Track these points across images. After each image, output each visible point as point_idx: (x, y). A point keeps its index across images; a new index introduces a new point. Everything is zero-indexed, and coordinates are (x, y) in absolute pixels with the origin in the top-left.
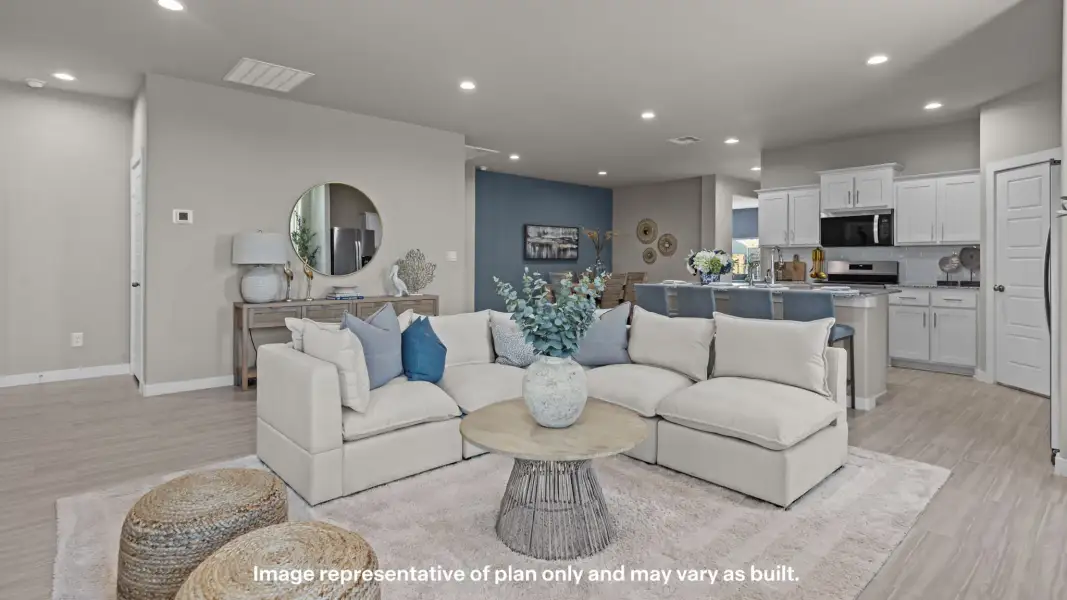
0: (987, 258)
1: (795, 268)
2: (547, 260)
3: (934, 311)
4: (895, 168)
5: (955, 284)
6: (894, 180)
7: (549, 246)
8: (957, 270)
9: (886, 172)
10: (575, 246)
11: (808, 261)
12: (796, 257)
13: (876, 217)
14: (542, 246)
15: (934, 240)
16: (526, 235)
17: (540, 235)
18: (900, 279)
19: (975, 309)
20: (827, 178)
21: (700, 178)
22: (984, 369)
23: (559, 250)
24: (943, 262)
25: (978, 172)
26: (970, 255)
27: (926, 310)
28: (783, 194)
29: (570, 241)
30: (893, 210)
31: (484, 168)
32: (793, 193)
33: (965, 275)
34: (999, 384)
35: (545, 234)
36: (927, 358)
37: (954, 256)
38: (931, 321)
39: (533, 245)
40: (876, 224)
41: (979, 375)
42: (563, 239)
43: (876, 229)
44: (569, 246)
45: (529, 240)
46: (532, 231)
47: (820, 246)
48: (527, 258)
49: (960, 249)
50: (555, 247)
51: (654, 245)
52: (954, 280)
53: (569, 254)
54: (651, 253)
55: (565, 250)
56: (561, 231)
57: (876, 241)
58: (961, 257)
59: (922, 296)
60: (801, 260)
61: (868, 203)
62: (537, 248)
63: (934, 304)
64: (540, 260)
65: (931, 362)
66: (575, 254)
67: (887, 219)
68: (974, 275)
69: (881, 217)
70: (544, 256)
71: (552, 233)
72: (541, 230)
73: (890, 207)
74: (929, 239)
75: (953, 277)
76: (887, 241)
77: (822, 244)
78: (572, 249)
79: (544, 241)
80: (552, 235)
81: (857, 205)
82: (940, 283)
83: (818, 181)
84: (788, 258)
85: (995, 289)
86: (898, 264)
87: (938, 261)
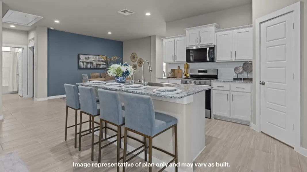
0: (256, 67)
1: (178, 72)
2: (90, 68)
3: (232, 93)
4: (216, 26)
5: (241, 79)
6: (216, 32)
7: (91, 63)
8: (241, 73)
9: (212, 28)
10: (105, 63)
11: (183, 68)
12: (179, 67)
13: (208, 49)
14: (88, 63)
15: (232, 59)
16: (79, 58)
17: (86, 58)
18: (218, 77)
19: (250, 93)
20: (188, 31)
21: (150, 37)
22: (255, 123)
23: (97, 65)
24: (236, 69)
25: (252, 26)
26: (247, 66)
27: (228, 92)
28: (172, 39)
29: (102, 61)
30: (215, 45)
31: (52, 28)
32: (176, 39)
33: (245, 75)
34: (262, 132)
35: (89, 58)
36: (229, 116)
37: (240, 66)
38: (230, 98)
39: (83, 62)
40: (208, 52)
41: (252, 126)
42: (99, 60)
43: (208, 54)
44: (102, 63)
45: (80, 60)
46: (82, 57)
47: (186, 62)
48: (80, 68)
49: (243, 63)
50: (95, 64)
51: (136, 63)
52: (240, 78)
53: (102, 66)
54: (135, 66)
55: (100, 65)
56: (97, 57)
57: (208, 60)
58: (243, 67)
59: (226, 86)
60: (180, 68)
61: (205, 42)
62: (85, 64)
63: (232, 89)
64: (87, 68)
65: (231, 118)
66: (105, 66)
67: (213, 49)
68: (249, 75)
69: (210, 48)
70: (89, 67)
71: (93, 58)
72: (87, 56)
73: (213, 44)
74: (230, 59)
75: (240, 76)
76: (212, 60)
77: (187, 61)
78: (103, 64)
79: (89, 61)
80: (92, 58)
81: (201, 43)
82: (234, 79)
83: (185, 33)
84: (176, 68)
85: (260, 84)
86: (217, 70)
87: (234, 68)
